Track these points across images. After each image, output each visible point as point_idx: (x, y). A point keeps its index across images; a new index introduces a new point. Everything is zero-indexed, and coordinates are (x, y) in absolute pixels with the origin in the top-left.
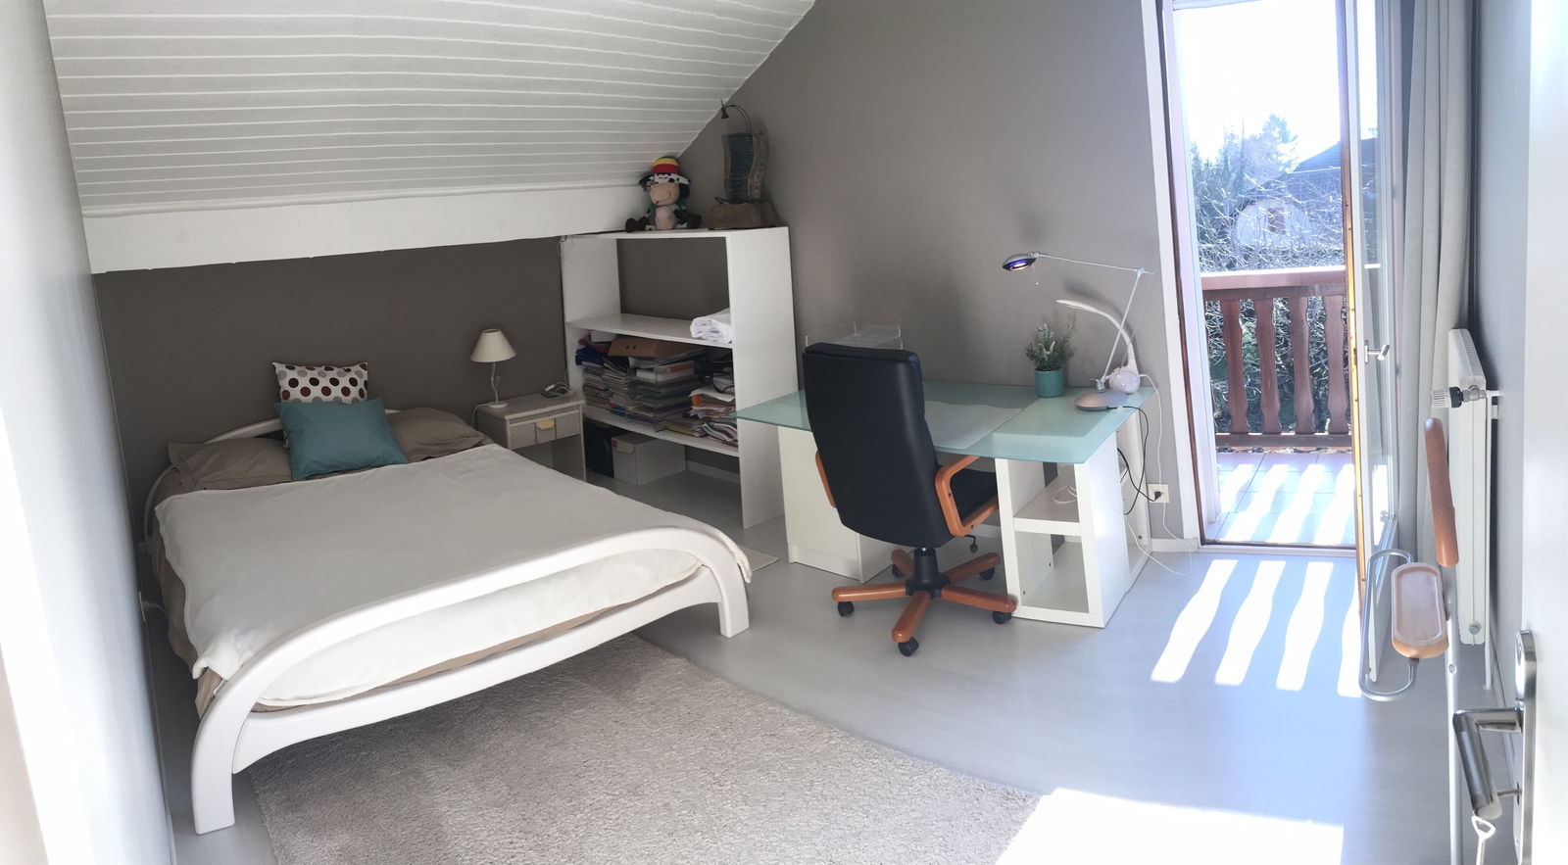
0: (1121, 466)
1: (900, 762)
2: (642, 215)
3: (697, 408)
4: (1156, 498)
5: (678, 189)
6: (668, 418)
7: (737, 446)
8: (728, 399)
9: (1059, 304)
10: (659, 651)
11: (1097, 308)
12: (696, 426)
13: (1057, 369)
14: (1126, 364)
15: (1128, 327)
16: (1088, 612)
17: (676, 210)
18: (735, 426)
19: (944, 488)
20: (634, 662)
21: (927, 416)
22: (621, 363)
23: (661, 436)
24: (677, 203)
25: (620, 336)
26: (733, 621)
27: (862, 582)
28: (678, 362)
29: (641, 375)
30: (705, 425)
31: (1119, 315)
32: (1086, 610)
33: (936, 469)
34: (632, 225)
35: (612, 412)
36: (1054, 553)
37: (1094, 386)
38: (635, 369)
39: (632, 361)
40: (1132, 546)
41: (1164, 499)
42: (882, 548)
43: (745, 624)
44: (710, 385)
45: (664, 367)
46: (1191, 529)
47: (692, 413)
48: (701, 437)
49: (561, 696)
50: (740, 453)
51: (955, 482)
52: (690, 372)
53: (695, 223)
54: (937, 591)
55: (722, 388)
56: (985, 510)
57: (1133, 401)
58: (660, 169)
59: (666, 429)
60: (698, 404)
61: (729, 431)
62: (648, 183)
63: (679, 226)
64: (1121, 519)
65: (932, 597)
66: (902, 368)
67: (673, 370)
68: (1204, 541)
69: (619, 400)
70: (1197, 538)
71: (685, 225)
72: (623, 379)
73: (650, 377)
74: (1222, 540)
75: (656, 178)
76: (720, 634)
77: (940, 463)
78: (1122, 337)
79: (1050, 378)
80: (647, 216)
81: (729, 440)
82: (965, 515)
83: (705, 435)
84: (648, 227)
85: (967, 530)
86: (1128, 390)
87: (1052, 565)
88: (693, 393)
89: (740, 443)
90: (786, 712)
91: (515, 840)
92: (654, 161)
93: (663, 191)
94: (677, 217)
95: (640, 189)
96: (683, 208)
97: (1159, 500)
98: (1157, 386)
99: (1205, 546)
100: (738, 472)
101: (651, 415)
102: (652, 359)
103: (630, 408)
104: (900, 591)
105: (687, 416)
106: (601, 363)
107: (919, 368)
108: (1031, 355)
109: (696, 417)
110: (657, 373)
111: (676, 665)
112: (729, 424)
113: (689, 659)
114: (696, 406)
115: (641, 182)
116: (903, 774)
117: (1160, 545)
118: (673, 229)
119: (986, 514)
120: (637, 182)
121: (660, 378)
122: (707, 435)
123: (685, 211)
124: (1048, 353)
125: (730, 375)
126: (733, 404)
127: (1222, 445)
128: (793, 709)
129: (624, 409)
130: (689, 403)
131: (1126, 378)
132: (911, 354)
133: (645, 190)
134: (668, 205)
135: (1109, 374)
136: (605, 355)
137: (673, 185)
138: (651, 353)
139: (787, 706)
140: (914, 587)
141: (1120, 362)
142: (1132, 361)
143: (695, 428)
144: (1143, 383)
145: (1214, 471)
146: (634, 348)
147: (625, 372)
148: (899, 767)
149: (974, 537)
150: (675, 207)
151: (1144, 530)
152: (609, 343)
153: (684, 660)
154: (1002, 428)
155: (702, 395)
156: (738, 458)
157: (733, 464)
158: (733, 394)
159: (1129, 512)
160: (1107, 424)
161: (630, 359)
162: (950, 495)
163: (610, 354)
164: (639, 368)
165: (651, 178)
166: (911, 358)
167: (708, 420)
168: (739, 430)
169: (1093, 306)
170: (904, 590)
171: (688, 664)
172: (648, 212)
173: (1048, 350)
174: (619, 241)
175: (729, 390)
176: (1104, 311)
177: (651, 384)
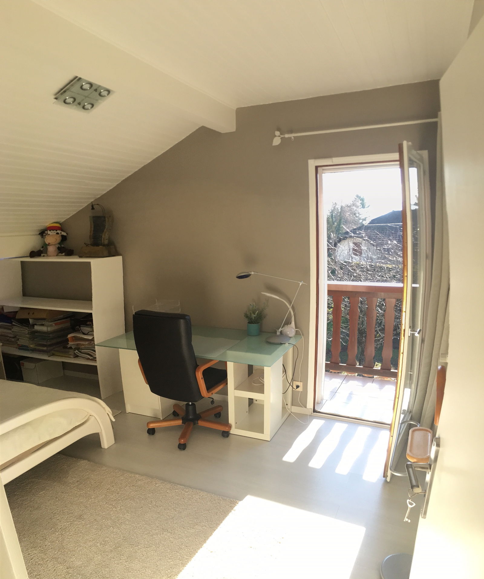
0: (283, 372)
1: (187, 490)
2: (38, 249)
3: (72, 343)
4: (297, 388)
5: (61, 237)
6: (56, 349)
7: (96, 360)
8: (90, 338)
9: (262, 294)
10: (75, 459)
11: (280, 298)
12: (71, 352)
13: (258, 323)
14: (291, 323)
15: (293, 308)
16: (263, 434)
17: (59, 247)
18: (95, 351)
19: (199, 375)
20: (63, 465)
21: (193, 343)
22: (24, 322)
23: (51, 359)
24: (59, 244)
25: (22, 308)
26: (107, 441)
27: (161, 419)
28: (59, 320)
29: (37, 328)
30: (77, 351)
31: (290, 302)
32: (263, 432)
33: (196, 367)
34: (33, 254)
35: (19, 349)
36: (249, 407)
37: (276, 332)
38: (33, 325)
39: (31, 321)
40: (284, 408)
41: (300, 389)
42: (170, 402)
43: (113, 441)
44: (78, 331)
45: (51, 323)
46: (310, 405)
47: (69, 346)
48: (75, 357)
49: (30, 488)
50: (98, 364)
51: (205, 373)
52: (68, 324)
53: (70, 253)
54: (197, 422)
55: (86, 332)
56: (220, 386)
57: (292, 341)
58: (51, 228)
59: (53, 355)
60: (73, 341)
61: (90, 353)
62: (44, 234)
63: (60, 254)
64: (281, 395)
65: (194, 424)
66: (182, 321)
67: (56, 324)
68: (314, 411)
69: (24, 341)
70: (311, 409)
71: (64, 254)
72: (26, 331)
73: (44, 329)
74: (321, 411)
75: (49, 232)
76: (102, 448)
77: (198, 364)
78: (290, 312)
79: (254, 327)
80: (42, 249)
81: (91, 358)
82: (209, 388)
83: (76, 356)
84: (42, 255)
85: (210, 395)
86: (290, 336)
87: (248, 412)
88: (70, 336)
89: (97, 359)
90: (137, 476)
91: (30, 553)
92: (48, 224)
93: (52, 238)
94: (59, 250)
95: (39, 236)
96: (63, 246)
97: (298, 389)
98: (303, 335)
99: (315, 413)
100: (97, 374)
101: (45, 348)
102: (44, 319)
103: (31, 346)
104: (179, 422)
105: (67, 348)
106: (11, 323)
107: (190, 321)
108: (247, 316)
109: (71, 348)
110: (47, 326)
111: (83, 463)
112: (91, 350)
113: (89, 461)
114: (71, 342)
115: (39, 234)
116: (188, 495)
117: (295, 409)
118: (57, 255)
119: (220, 387)
120: (38, 233)
121: (49, 329)
122: (77, 356)
123: (63, 247)
124: (255, 316)
125: (91, 325)
126: (93, 340)
127: (328, 368)
128: (139, 474)
129: (27, 347)
130: (67, 340)
131: (290, 330)
132: (187, 315)
133: (42, 238)
134: (55, 245)
135: (282, 328)
136: (14, 318)
137: (58, 235)
138: (44, 316)
139: (137, 473)
140: (185, 420)
141: (288, 323)
142: (293, 323)
143: (70, 353)
144: (297, 333)
145: (323, 380)
146: (33, 314)
147: (28, 327)
148: (187, 492)
149: (213, 399)
150: (58, 246)
151: (289, 402)
152: (16, 312)
153: (87, 461)
154: (231, 349)
155: (74, 337)
156: (97, 366)
157: (93, 370)
158: (93, 335)
159: (284, 393)
160: (280, 351)
161: (30, 319)
162: (202, 378)
163: (16, 318)
164: (36, 324)
165: (46, 232)
166: (187, 317)
167: (78, 349)
168: (97, 353)
169: (278, 297)
170: (182, 422)
171: (89, 463)
172: (43, 247)
173: (254, 314)
174: (22, 263)
175: (91, 333)
176: (283, 299)
177: (44, 333)
